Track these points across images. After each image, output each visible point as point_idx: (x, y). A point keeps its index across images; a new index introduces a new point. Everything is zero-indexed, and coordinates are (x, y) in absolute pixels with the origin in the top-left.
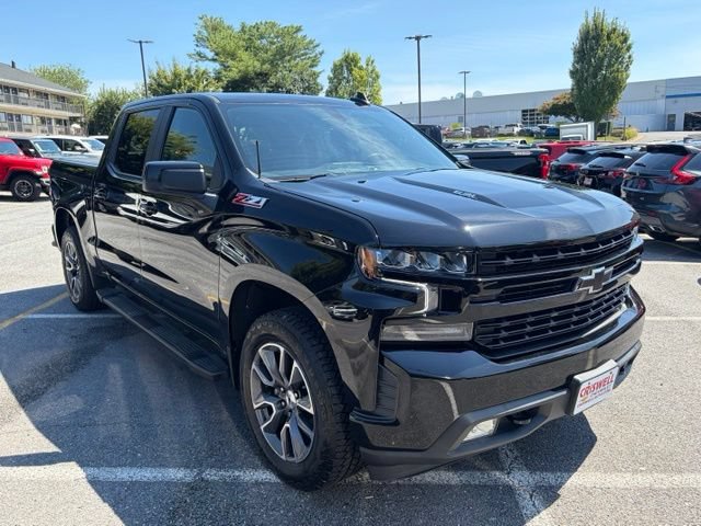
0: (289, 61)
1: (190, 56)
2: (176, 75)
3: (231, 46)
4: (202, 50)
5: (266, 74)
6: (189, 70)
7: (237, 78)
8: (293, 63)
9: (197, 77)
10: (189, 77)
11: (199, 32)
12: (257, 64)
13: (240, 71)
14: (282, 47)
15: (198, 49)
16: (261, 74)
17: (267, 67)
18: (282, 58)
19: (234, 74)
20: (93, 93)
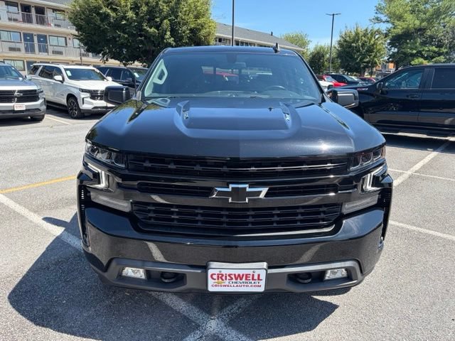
0: (444, 18)
1: (370, 20)
2: (357, 34)
3: (399, 11)
4: (379, 15)
5: (424, 29)
6: (366, 30)
7: (400, 33)
8: (447, 19)
9: (372, 34)
10: (365, 35)
11: (379, 4)
12: (417, 22)
13: (403, 28)
14: (439, 9)
15: (376, 15)
16: (420, 30)
17: (424, 24)
18: (437, 17)
19: (399, 31)
20: (311, 48)
